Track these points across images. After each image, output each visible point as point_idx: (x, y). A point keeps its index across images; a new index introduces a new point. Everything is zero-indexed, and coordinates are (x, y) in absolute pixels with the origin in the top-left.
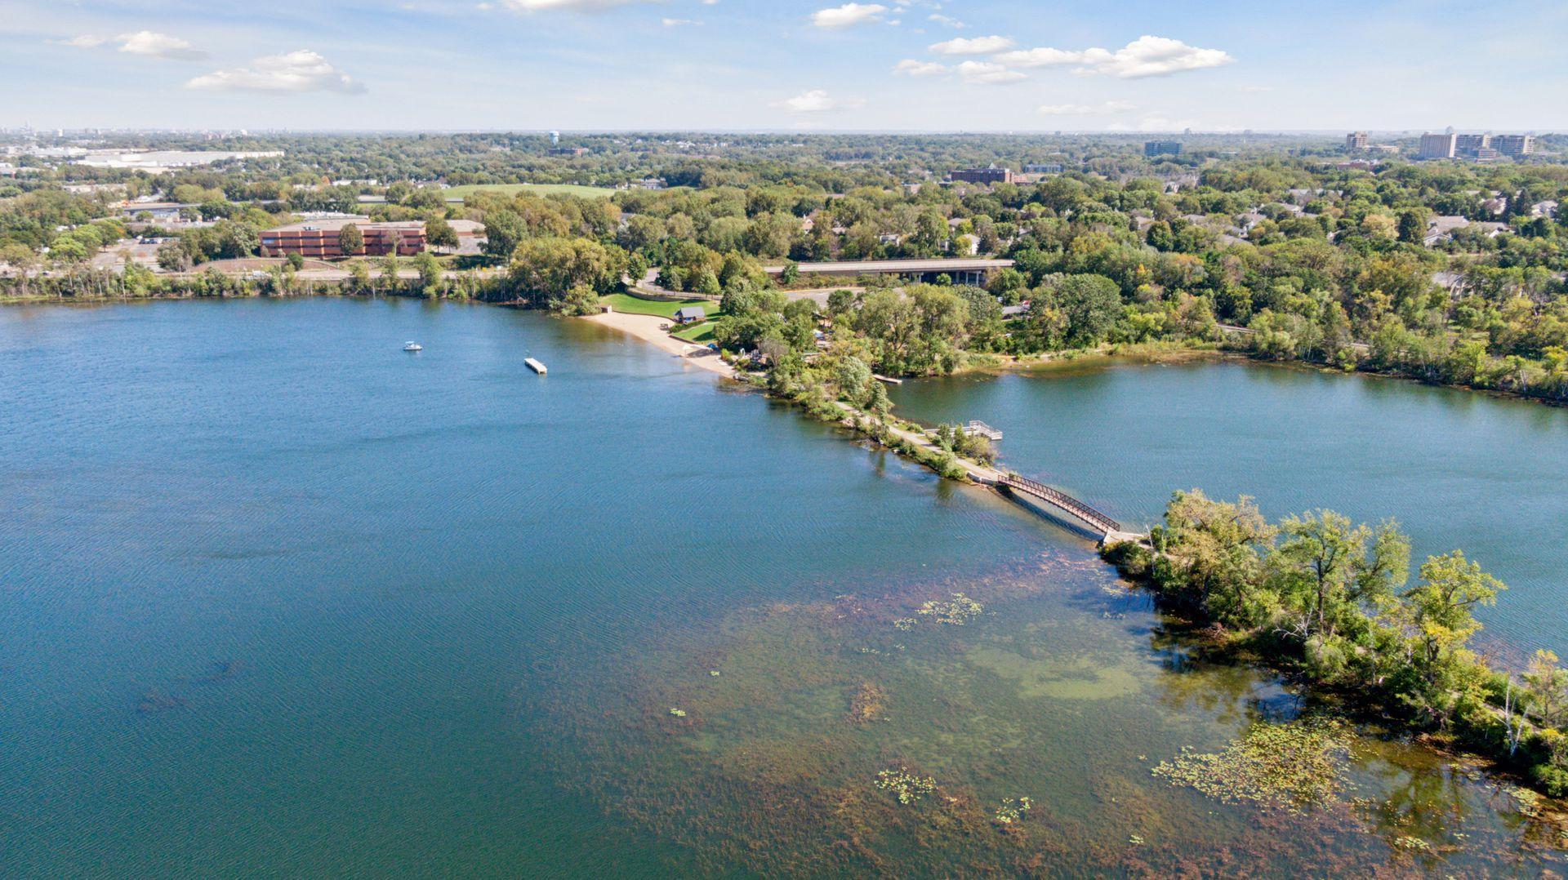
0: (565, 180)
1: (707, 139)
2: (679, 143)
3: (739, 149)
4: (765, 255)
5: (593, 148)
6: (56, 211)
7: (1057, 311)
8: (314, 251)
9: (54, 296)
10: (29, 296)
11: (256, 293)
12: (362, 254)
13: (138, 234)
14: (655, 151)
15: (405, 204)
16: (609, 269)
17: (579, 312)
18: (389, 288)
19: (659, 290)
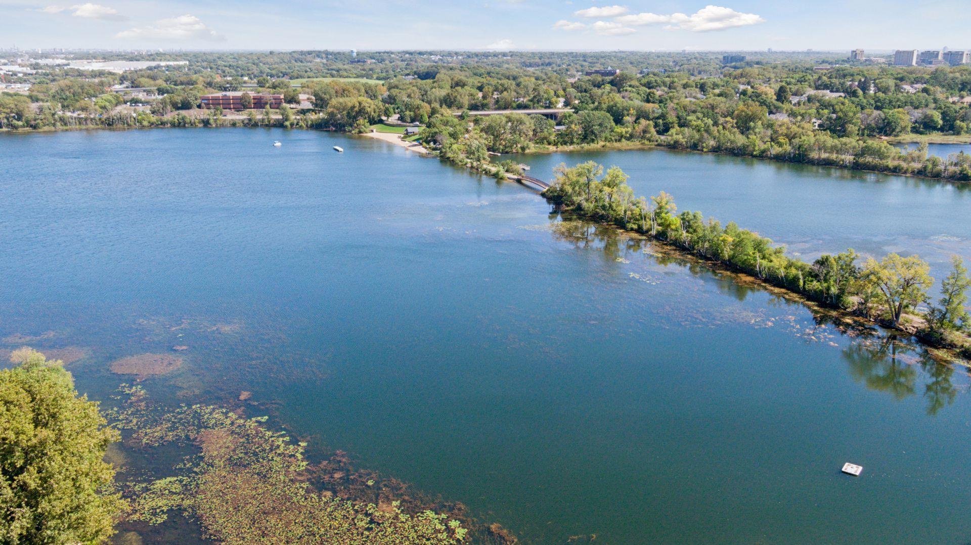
0: (358, 77)
1: (450, 54)
2: (432, 57)
3: (469, 60)
4: (455, 108)
5: (378, 60)
6: (80, 90)
7: (578, 127)
8: (227, 106)
9: (103, 126)
10: (91, 126)
11: (201, 125)
12: (251, 108)
13: (127, 102)
14: (416, 62)
15: (269, 87)
16: (375, 112)
17: (360, 132)
18: (267, 123)
19: (399, 122)
